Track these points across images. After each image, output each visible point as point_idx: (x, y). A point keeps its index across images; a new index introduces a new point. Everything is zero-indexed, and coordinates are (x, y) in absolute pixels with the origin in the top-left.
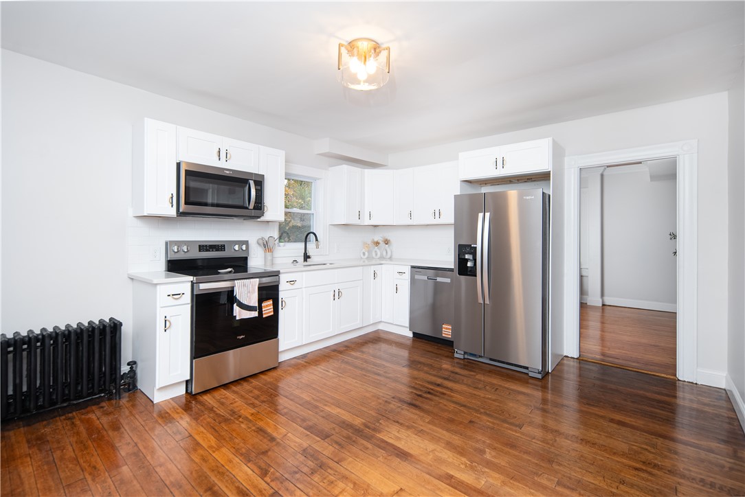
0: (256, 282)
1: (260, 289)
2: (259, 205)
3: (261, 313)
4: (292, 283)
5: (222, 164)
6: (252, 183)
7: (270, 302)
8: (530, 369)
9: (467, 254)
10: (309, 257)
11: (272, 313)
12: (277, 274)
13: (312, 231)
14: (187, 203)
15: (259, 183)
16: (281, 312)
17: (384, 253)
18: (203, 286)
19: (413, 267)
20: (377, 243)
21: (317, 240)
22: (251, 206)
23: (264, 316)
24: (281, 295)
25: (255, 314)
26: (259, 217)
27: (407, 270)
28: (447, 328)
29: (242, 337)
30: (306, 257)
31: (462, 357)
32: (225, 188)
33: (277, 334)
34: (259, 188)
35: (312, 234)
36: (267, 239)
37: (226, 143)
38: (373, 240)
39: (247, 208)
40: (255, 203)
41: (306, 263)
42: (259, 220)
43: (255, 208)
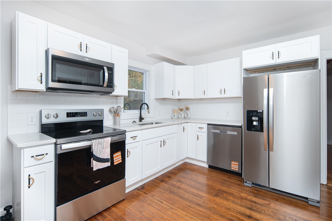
0: (109, 140)
1: (112, 145)
2: (111, 84)
3: (112, 162)
4: (134, 138)
5: (83, 54)
6: (105, 68)
7: (120, 153)
8: (309, 199)
9: (254, 116)
10: (143, 119)
11: (121, 161)
12: (124, 133)
13: (145, 102)
14: (53, 81)
15: (111, 69)
16: (127, 159)
17: (186, 116)
18: (65, 147)
19: (208, 124)
20: (181, 110)
21: (148, 108)
22: (105, 85)
23: (115, 164)
24: (127, 147)
25: (108, 164)
26: (111, 93)
27: (205, 126)
28: (234, 164)
29: (98, 182)
30: (141, 119)
31: (250, 186)
32: (85, 71)
33: (124, 176)
34: (111, 72)
35: (145, 105)
36: (116, 108)
37: (86, 40)
38: (179, 108)
39: (102, 86)
40: (108, 83)
41: (141, 123)
42: (111, 95)
43: (108, 86)
